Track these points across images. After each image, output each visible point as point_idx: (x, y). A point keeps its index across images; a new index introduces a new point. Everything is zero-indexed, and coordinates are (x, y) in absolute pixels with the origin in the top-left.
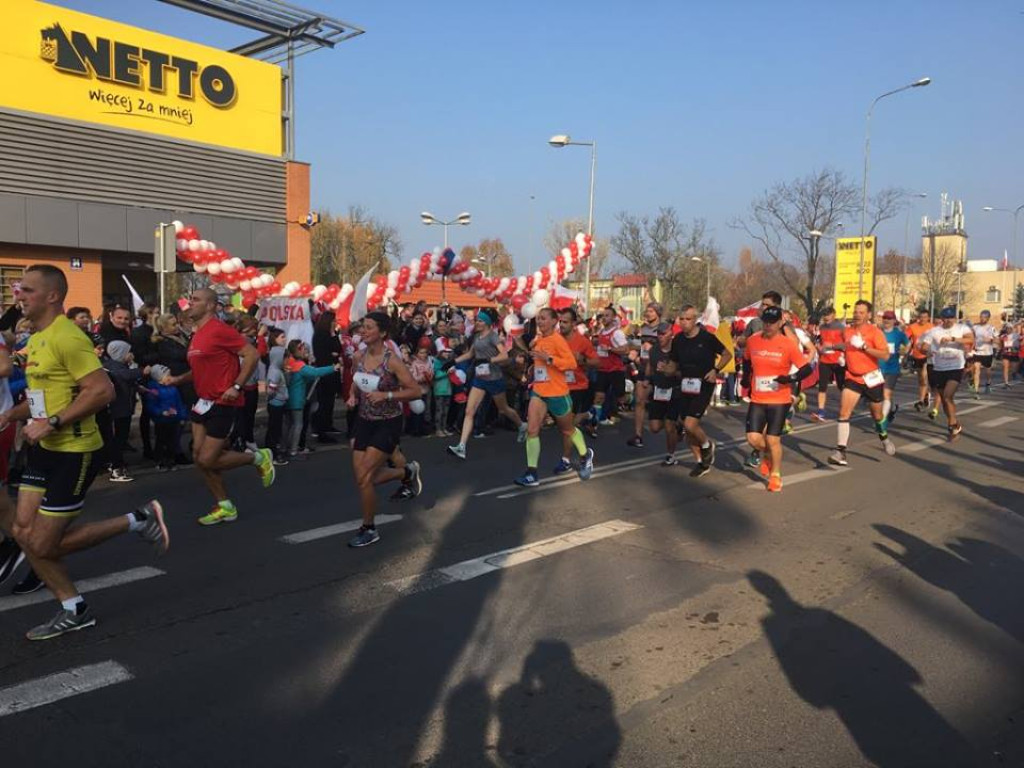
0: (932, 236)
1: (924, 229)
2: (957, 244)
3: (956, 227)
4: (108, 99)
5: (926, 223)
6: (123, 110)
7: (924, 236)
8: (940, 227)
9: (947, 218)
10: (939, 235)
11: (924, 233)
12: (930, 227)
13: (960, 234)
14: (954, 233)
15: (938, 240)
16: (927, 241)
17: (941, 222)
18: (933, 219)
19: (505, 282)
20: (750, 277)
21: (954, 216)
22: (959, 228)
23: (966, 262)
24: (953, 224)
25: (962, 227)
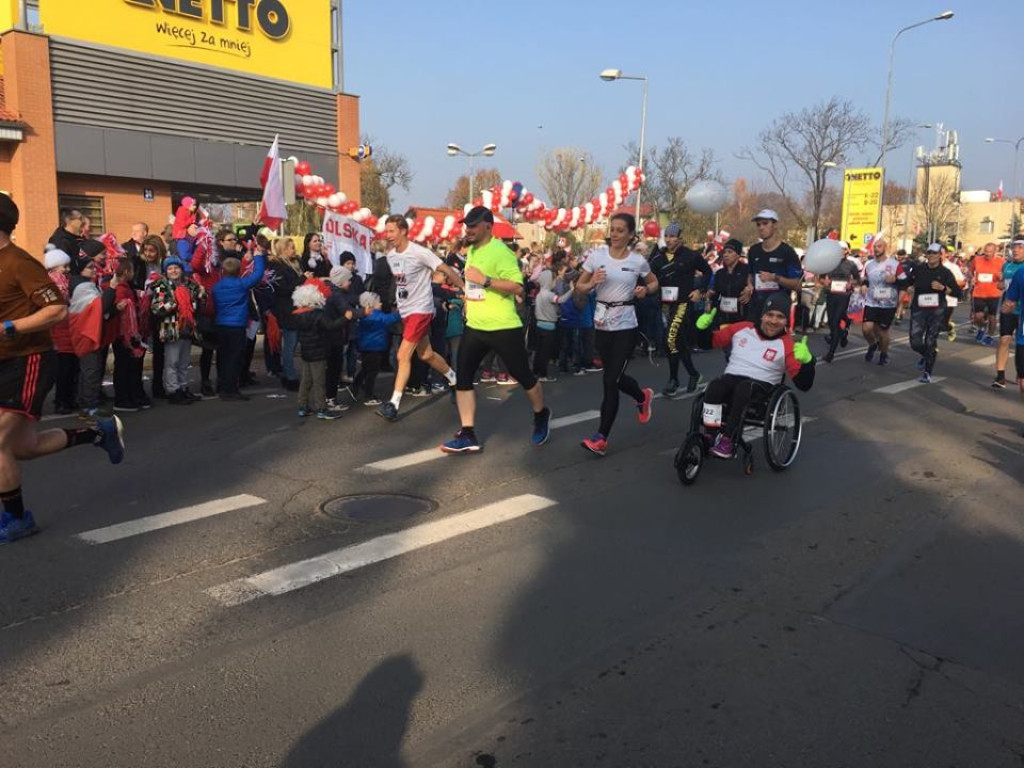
0: (927, 166)
1: (919, 159)
2: (951, 173)
3: (951, 157)
5: (920, 152)
7: (919, 167)
8: (934, 158)
9: (942, 148)
10: (934, 165)
11: (918, 163)
12: (925, 157)
13: (954, 165)
14: (949, 164)
15: (933, 170)
16: (921, 171)
17: (936, 153)
18: (928, 149)
20: (744, 206)
21: (949, 146)
22: (954, 159)
23: (959, 193)
24: (948, 156)
25: (957, 158)
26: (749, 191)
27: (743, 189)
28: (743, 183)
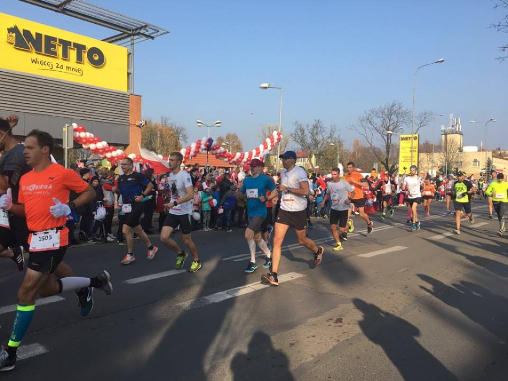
0: (446, 134)
1: (442, 131)
2: (458, 138)
3: (458, 130)
4: (40, 63)
5: (443, 128)
6: (48, 68)
7: (442, 135)
8: (449, 130)
9: (453, 126)
10: (449, 134)
11: (442, 133)
12: (445, 131)
13: (459, 134)
14: (457, 133)
15: (448, 136)
16: (443, 137)
17: (450, 128)
18: (446, 126)
19: (238, 155)
20: (358, 154)
21: (456, 125)
22: (459, 131)
23: (462, 147)
24: (456, 129)
25: (460, 130)
26: (360, 145)
27: (358, 144)
28: (357, 141)
